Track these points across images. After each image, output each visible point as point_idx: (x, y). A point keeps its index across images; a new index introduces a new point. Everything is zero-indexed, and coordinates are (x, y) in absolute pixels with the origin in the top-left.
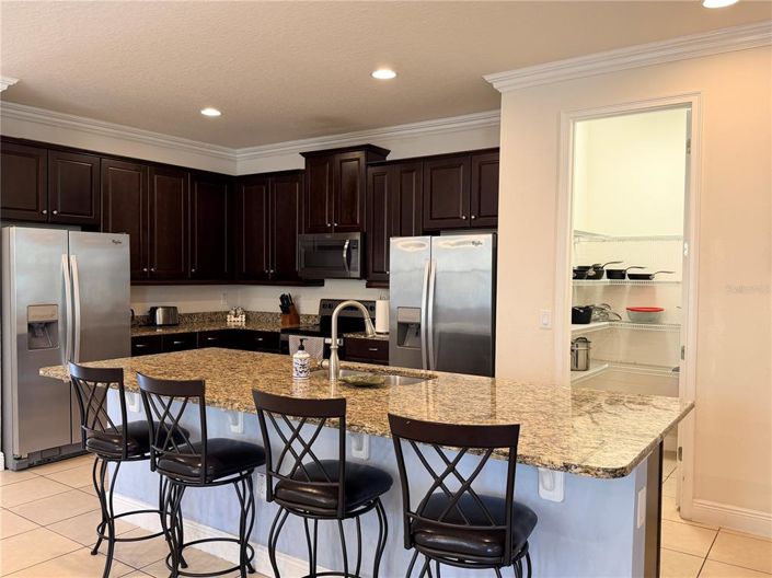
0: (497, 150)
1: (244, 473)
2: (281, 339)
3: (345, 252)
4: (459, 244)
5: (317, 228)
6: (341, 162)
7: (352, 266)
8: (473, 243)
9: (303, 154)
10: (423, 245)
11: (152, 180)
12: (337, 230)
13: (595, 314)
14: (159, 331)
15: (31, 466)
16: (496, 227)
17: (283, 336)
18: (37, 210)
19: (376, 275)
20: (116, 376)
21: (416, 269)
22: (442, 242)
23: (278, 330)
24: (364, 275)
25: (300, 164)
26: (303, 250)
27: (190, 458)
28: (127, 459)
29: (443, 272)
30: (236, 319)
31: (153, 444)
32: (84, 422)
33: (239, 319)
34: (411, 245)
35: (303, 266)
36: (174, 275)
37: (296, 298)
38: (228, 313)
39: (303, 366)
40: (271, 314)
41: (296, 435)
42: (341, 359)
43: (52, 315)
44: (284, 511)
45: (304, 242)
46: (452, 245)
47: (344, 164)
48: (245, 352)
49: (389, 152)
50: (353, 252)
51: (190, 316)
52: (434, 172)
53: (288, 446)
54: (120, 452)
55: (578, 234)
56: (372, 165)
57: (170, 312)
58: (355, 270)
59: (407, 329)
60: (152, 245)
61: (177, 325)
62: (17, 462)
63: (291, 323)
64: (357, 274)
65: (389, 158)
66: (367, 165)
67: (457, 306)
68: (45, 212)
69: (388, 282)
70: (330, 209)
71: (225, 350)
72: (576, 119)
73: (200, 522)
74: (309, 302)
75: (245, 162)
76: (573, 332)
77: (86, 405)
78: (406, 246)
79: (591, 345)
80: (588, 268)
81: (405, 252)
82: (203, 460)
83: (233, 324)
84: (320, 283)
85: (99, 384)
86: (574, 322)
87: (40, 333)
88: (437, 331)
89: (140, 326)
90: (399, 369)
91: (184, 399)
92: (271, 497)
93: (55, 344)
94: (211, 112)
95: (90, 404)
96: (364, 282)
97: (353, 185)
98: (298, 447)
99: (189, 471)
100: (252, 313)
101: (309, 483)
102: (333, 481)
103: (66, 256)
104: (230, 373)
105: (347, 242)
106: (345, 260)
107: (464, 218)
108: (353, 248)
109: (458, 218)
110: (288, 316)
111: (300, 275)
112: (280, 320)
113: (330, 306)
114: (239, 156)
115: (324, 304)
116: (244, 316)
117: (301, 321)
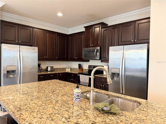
2: (78, 75)
3: (95, 52)
5: (87, 46)
7: (97, 56)
9: (84, 27)
12: (93, 47)
14: (49, 73)
18: (15, 41)
19: (104, 58)
23: (77, 73)
24: (100, 59)
25: (84, 30)
26: (84, 53)
30: (68, 70)
33: (69, 70)
35: (84, 56)
36: (52, 59)
37: (82, 65)
38: (66, 68)
39: (78, 96)
40: (76, 68)
43: (14, 69)
45: (85, 50)
47: (95, 29)
49: (108, 25)
51: (57, 69)
52: (122, 28)
56: (103, 28)
57: (52, 67)
59: (114, 75)
60: (46, 51)
63: (81, 71)
64: (99, 58)
66: (102, 28)
68: (17, 41)
70: (91, 41)
74: (86, 66)
83: (67, 71)
84: (88, 61)
94: (60, 14)
96: (100, 61)
100: (72, 68)
105: (96, 50)
106: (95, 55)
107: (133, 41)
108: (97, 51)
109: (131, 41)
110: (80, 69)
111: (83, 59)
112: (78, 70)
113: (91, 67)
114: (69, 30)
115: (90, 66)
116: (70, 69)
117: (84, 71)
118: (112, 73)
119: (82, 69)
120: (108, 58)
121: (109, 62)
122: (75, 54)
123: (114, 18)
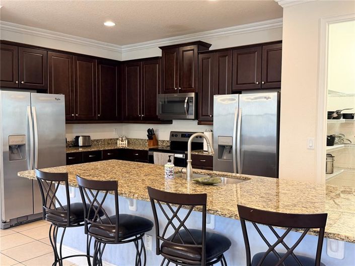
0: (281, 42)
1: (138, 236)
2: (149, 154)
3: (185, 104)
4: (256, 98)
5: (168, 90)
6: (184, 51)
7: (189, 112)
8: (265, 97)
9: (160, 48)
10: (233, 100)
11: (76, 63)
12: (181, 91)
13: (336, 140)
14: (81, 150)
15: (11, 227)
16: (280, 88)
17: (150, 153)
18: (13, 81)
19: (204, 116)
20: (63, 177)
21: (230, 114)
22: (244, 97)
23: (147, 149)
24: (197, 118)
25: (159, 53)
26: (161, 103)
27: (109, 227)
28: (70, 226)
29: (246, 115)
30: (122, 143)
31: (86, 218)
32: (45, 203)
33: (124, 143)
34: (227, 99)
35: (161, 112)
36: (88, 118)
37: (156, 131)
38: (117, 139)
39: (171, 172)
40: (142, 140)
41: (175, 215)
42: (193, 168)
43: (22, 141)
44: (166, 261)
45: (161, 99)
46: (252, 99)
47: (185, 53)
48: (132, 163)
49: (211, 45)
50: (190, 104)
51: (97, 141)
52: (239, 56)
53: (170, 222)
54: (66, 222)
55: (330, 92)
56: (201, 53)
57: (87, 138)
58: (192, 114)
59: (223, 149)
60: (76, 102)
61: (90, 146)
62: (4, 224)
63: (154, 145)
64: (193, 117)
65: (211, 49)
66: (198, 53)
67: (255, 135)
68: (17, 82)
69: (213, 121)
70: (176, 80)
71: (121, 161)
72: (329, 23)
73: (110, 262)
74: (164, 133)
75: (126, 53)
76: (327, 150)
77: (45, 194)
78: (224, 100)
79: (335, 158)
80: (333, 112)
81: (223, 104)
82: (117, 228)
83: (121, 145)
84: (170, 122)
85: (53, 182)
86: (327, 145)
87: (15, 151)
88: (243, 150)
89: (70, 147)
90: (226, 173)
91: (105, 191)
92: (159, 252)
93: (24, 158)
94: (109, 24)
95: (48, 194)
96: (196, 122)
97: (190, 65)
98: (176, 223)
99: (108, 235)
100: (131, 139)
101: (184, 245)
102: (198, 244)
103: (30, 107)
104: (127, 175)
105: (187, 99)
106: (186, 109)
107: (257, 83)
108: (190, 102)
109: (254, 83)
110: (152, 141)
111: (159, 118)
112: (147, 143)
113: (176, 136)
114: (123, 50)
115: (173, 134)
116: (127, 141)
117: (159, 144)
118: (220, 146)
119: (157, 141)
120: (212, 116)
121: (213, 124)
122: (140, 106)
123: (223, 33)
